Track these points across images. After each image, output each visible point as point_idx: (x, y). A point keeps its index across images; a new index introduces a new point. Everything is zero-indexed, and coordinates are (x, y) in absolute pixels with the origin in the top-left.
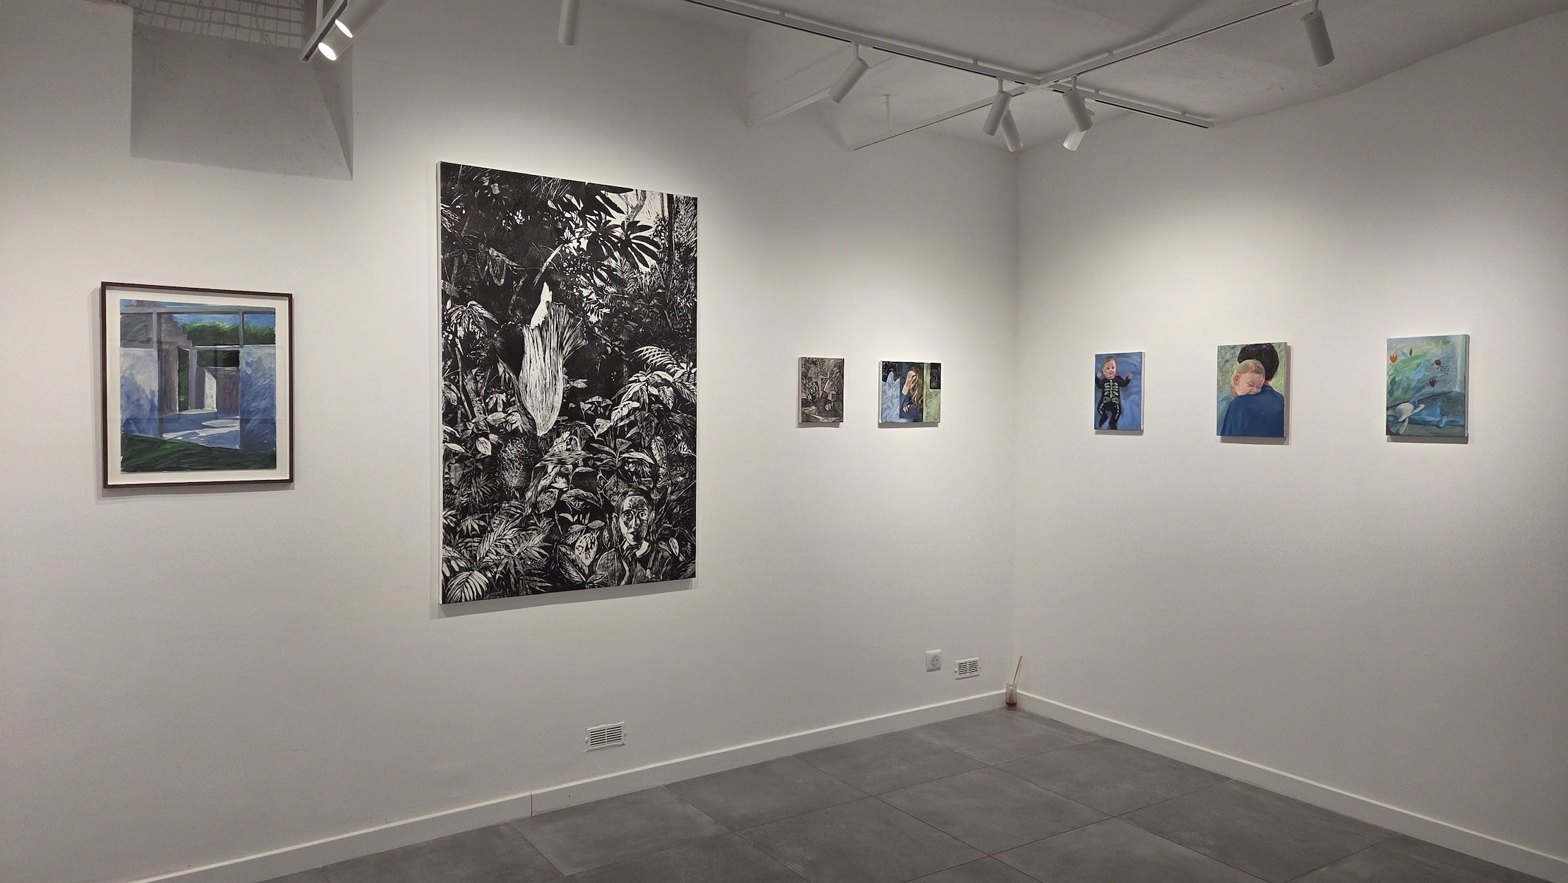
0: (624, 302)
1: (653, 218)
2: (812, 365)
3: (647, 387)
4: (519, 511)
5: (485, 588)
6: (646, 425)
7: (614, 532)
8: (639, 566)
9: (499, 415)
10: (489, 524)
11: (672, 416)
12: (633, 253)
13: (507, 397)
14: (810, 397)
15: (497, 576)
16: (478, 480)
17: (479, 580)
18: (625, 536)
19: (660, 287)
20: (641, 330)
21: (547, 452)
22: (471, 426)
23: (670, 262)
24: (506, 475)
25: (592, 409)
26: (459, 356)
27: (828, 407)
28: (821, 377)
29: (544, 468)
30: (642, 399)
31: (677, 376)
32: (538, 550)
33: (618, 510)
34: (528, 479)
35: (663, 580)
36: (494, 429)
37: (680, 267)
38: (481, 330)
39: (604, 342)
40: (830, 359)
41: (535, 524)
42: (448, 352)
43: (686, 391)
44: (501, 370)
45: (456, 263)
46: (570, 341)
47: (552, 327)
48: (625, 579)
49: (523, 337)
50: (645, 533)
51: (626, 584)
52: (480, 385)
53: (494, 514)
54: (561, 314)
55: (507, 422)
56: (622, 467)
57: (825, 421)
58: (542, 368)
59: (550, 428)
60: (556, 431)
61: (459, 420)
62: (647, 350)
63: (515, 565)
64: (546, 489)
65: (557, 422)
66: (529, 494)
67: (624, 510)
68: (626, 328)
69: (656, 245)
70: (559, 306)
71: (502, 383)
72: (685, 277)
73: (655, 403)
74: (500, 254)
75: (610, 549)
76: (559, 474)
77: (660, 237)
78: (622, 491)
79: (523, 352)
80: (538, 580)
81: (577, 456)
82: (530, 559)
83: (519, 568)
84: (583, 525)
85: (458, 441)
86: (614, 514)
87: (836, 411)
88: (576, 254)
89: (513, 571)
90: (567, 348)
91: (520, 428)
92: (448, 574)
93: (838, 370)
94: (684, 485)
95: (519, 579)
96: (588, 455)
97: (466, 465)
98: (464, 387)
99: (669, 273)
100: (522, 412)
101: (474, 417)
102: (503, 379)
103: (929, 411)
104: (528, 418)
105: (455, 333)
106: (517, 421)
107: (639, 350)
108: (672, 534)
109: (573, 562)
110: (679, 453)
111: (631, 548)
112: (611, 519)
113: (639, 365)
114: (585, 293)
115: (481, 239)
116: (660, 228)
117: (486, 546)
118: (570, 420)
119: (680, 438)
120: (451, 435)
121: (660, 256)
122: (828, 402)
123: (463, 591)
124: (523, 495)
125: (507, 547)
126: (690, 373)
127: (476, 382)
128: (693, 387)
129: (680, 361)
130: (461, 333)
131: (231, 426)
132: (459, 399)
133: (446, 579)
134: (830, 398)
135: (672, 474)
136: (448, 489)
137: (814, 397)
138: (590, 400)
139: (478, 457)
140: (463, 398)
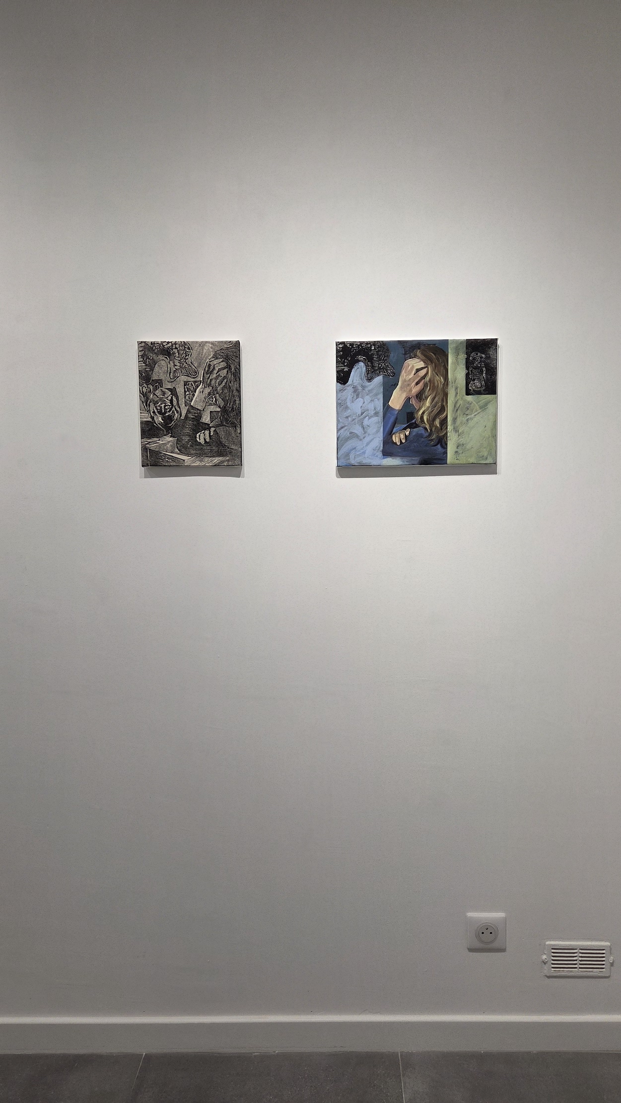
2: (161, 357)
14: (159, 419)
27: (202, 437)
28: (185, 378)
40: (202, 344)
57: (197, 463)
87: (220, 444)
93: (223, 365)
103: (462, 441)
122: (200, 426)
134: (206, 419)
137: (168, 419)
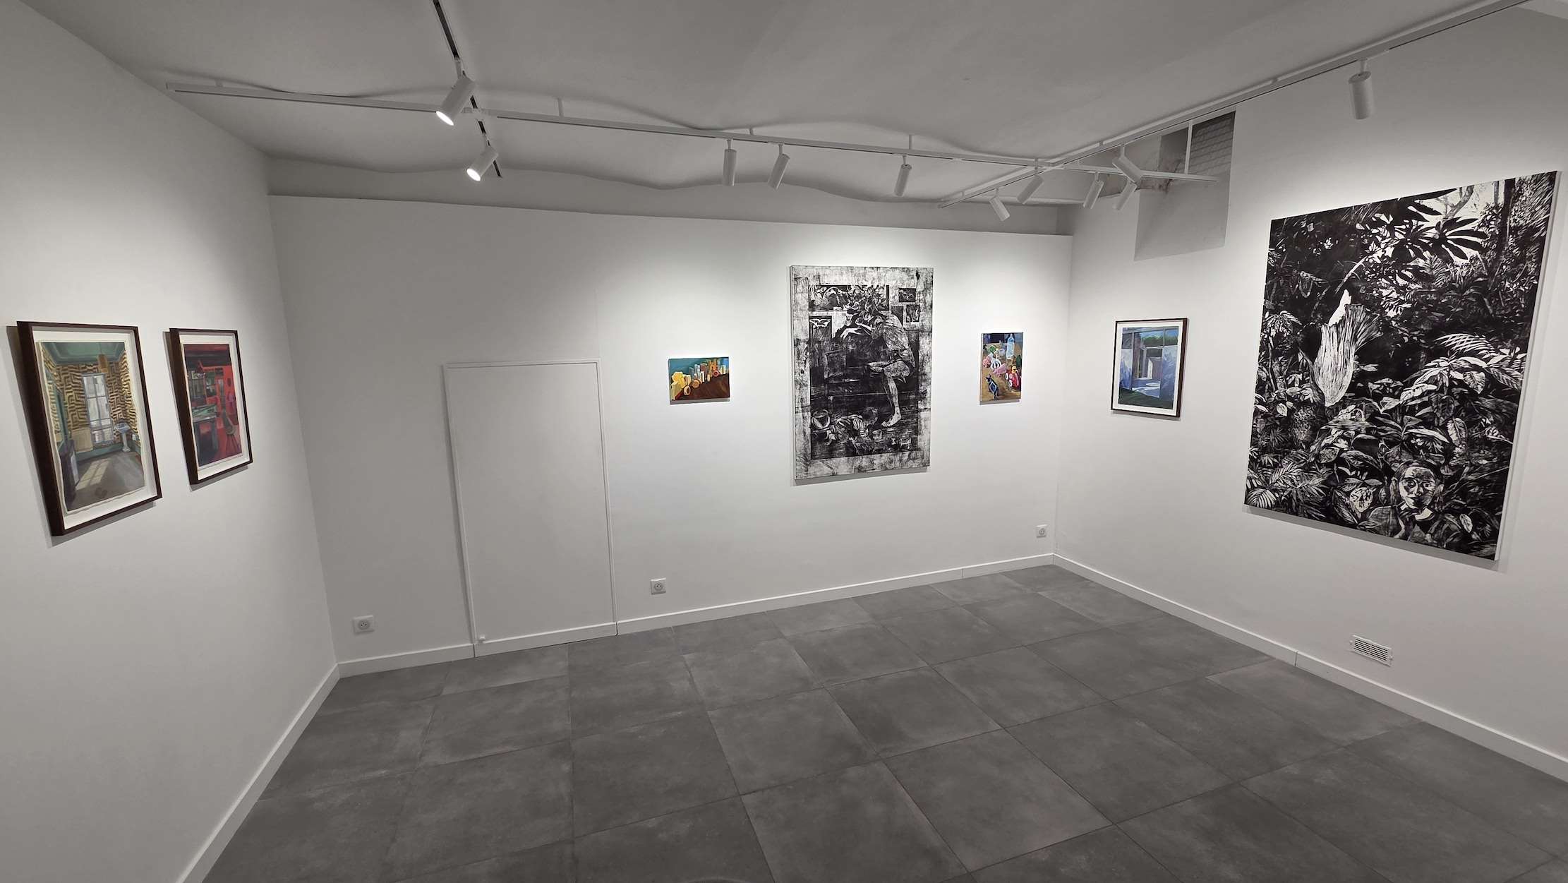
0: (1429, 296)
1: (1481, 208)
3: (1449, 372)
4: (1304, 458)
5: (1273, 503)
6: (1443, 406)
7: (1392, 493)
8: (1417, 528)
9: (1296, 389)
10: (1280, 462)
11: (1480, 401)
12: (1448, 249)
13: (1303, 376)
15: (1283, 498)
16: (1275, 431)
17: (1269, 497)
18: (1404, 499)
19: (1481, 275)
20: (1448, 319)
21: (1332, 419)
22: (1274, 395)
23: (1499, 250)
24: (1297, 431)
25: (1380, 389)
26: (1270, 349)
29: (1328, 432)
30: (1440, 383)
31: (1492, 362)
32: (1317, 488)
33: (1400, 477)
34: (1314, 436)
35: (1447, 548)
36: (1290, 398)
37: (1514, 252)
38: (1288, 330)
39: (1400, 333)
41: (1316, 470)
42: (1264, 346)
43: (1505, 377)
44: (1300, 358)
45: (1275, 287)
46: (1364, 334)
47: (1348, 324)
48: (1400, 534)
49: (1321, 333)
50: (1428, 502)
51: (1400, 538)
52: (1283, 368)
53: (1284, 456)
54: (1358, 313)
55: (1301, 394)
56: (1408, 440)
58: (1335, 355)
59: (1337, 401)
60: (1343, 403)
61: (1266, 390)
62: (1454, 337)
63: (1297, 494)
64: (1327, 446)
65: (1344, 398)
66: (1313, 448)
67: (1406, 477)
68: (1428, 319)
69: (1482, 235)
70: (1357, 306)
71: (1300, 367)
72: (1522, 259)
73: (1456, 387)
74: (1309, 275)
75: (1387, 504)
76: (1342, 437)
77: (1488, 227)
78: (1405, 460)
79: (1320, 344)
80: (1314, 509)
81: (1360, 426)
82: (1309, 493)
83: (1300, 497)
84: (1360, 479)
85: (1264, 404)
86: (1393, 478)
88: (1379, 262)
89: (1295, 498)
90: (1361, 340)
91: (1311, 400)
92: (1250, 487)
94: (1488, 469)
95: (1299, 505)
96: (1371, 426)
97: (1268, 421)
98: (1272, 369)
99: (1497, 260)
100: (1314, 388)
101: (1277, 389)
102: (1301, 364)
104: (1318, 392)
105: (1269, 334)
106: (1309, 394)
107: (1442, 338)
108: (1466, 511)
109: (1347, 506)
110: (1485, 438)
111: (1408, 510)
112: (1390, 482)
113: (1443, 351)
114: (1385, 293)
115: (1295, 266)
116: (1488, 218)
117: (1275, 477)
118: (1356, 397)
119: (1488, 422)
120: (1260, 400)
121: (1484, 245)
123: (1258, 500)
124: (1308, 448)
125: (1292, 481)
126: (1514, 358)
127: (1281, 366)
128: (1517, 373)
129: (1499, 346)
130: (1273, 333)
131: (1156, 386)
132: (1268, 377)
133: (1248, 490)
135: (1473, 455)
136: (1254, 434)
138: (1379, 382)
139: (1277, 416)
140: (1271, 376)
